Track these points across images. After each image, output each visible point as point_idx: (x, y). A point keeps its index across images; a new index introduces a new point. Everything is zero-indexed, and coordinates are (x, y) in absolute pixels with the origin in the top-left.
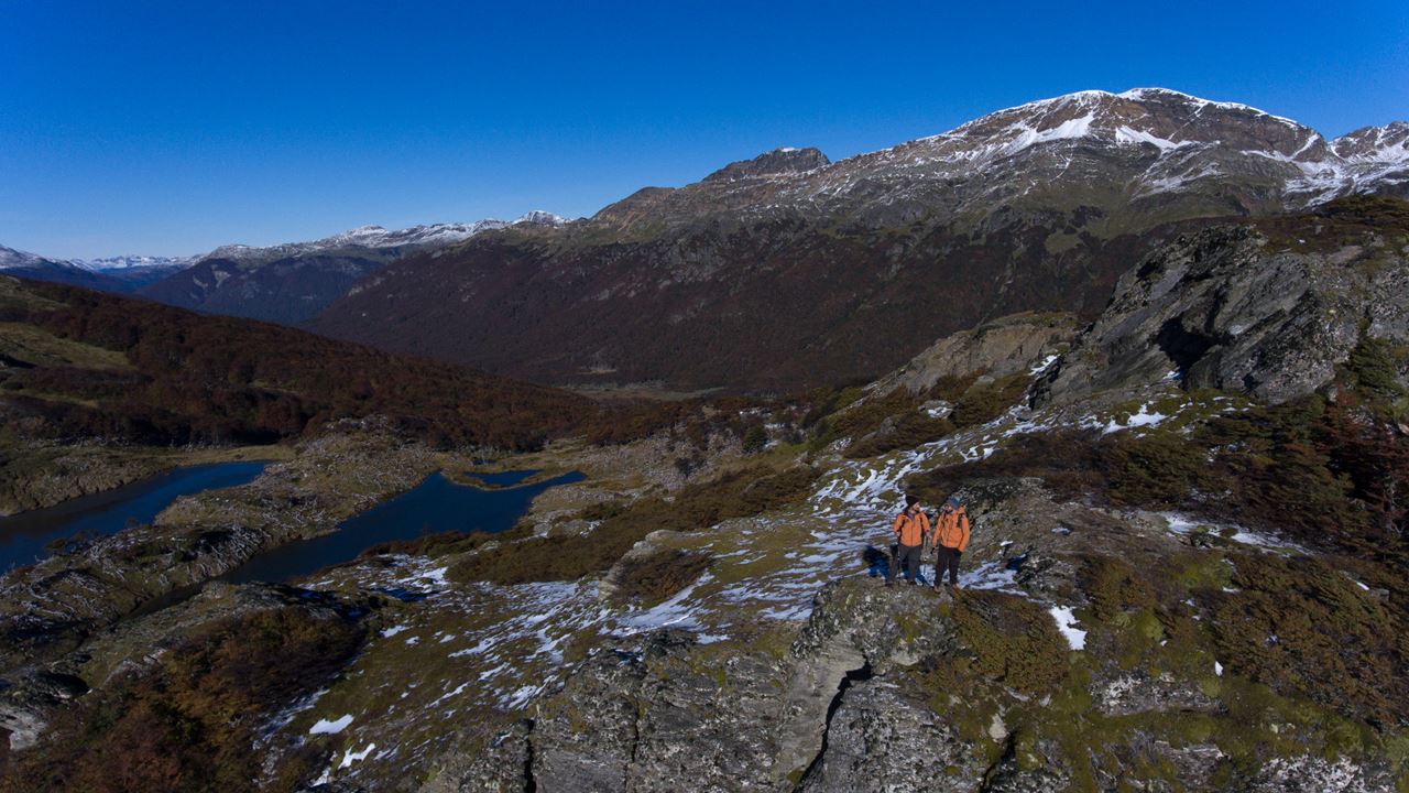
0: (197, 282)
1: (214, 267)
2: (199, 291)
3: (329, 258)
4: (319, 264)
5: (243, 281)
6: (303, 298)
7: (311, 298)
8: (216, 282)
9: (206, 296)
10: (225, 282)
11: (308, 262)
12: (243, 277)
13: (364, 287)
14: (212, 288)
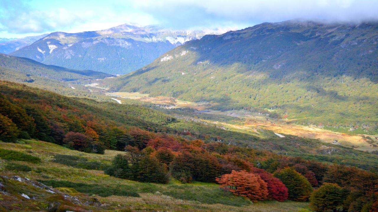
0: (40, 50)
1: (48, 43)
2: (41, 55)
3: (113, 39)
4: (107, 41)
5: (65, 50)
6: (99, 59)
7: (103, 59)
8: (49, 50)
9: (44, 57)
10: (54, 51)
11: (101, 41)
12: (65, 48)
13: (174, 57)
14: (47, 53)
